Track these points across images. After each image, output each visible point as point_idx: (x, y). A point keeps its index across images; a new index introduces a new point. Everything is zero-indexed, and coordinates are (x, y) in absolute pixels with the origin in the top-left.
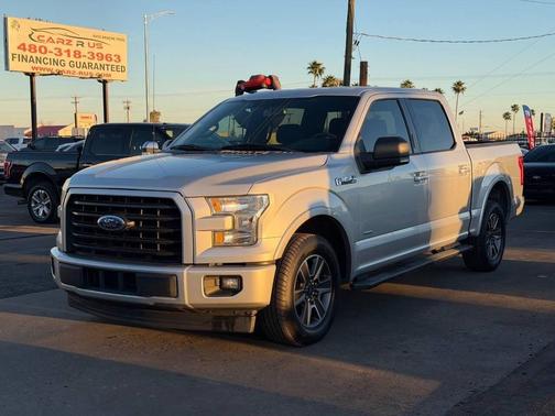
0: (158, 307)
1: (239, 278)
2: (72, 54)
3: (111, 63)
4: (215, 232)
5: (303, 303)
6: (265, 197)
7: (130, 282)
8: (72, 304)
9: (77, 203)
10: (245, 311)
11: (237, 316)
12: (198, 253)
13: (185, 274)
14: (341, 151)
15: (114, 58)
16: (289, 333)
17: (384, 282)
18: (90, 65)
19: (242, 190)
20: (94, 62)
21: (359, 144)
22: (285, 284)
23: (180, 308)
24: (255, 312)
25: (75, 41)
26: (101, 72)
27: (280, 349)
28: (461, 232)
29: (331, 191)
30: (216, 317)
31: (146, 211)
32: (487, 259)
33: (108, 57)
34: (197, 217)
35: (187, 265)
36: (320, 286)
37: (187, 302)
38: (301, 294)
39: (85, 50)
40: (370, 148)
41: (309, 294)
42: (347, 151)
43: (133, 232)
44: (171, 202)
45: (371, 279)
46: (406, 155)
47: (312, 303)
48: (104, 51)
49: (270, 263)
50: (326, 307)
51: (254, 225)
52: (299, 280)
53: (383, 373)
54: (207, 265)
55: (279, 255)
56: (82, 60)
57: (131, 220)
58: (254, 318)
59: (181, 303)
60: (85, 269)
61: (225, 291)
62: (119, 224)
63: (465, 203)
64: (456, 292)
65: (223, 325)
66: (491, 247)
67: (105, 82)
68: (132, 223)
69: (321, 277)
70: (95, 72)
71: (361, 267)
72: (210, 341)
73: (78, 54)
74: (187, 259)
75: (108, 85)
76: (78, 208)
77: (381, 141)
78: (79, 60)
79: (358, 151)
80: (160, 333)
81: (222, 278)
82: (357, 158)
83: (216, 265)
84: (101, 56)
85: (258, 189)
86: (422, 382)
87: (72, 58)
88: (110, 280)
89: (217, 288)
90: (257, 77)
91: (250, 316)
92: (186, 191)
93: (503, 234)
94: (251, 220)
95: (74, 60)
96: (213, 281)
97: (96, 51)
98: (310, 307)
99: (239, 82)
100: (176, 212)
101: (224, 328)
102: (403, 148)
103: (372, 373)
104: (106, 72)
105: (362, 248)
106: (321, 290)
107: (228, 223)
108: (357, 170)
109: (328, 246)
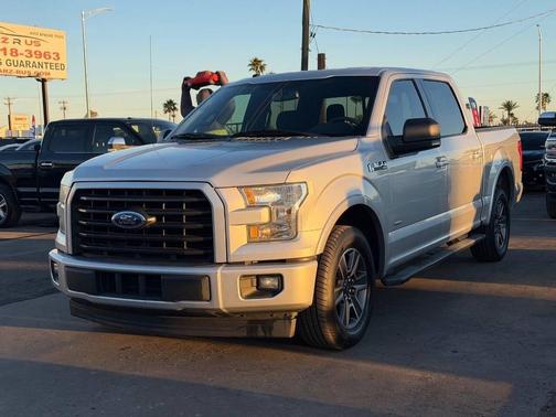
0: (186, 313)
1: (280, 277)
2: (9, 52)
3: (49, 61)
4: (249, 226)
5: (342, 302)
6: (303, 186)
7: (154, 285)
8: (75, 313)
9: (84, 198)
10: (285, 313)
11: (274, 320)
12: (232, 250)
13: (219, 274)
14: (369, 135)
15: (53, 56)
16: (330, 336)
17: (412, 277)
18: (28, 64)
19: (278, 178)
20: (32, 60)
21: (386, 127)
22: (325, 281)
23: (213, 313)
24: (295, 314)
25: (11, 39)
26: (40, 70)
27: (320, 354)
28: (475, 220)
29: (365, 178)
30: (251, 322)
31: (169, 205)
32: (495, 249)
33: (46, 55)
34: (230, 210)
35: (221, 264)
36: (357, 283)
37: (221, 307)
38: (339, 293)
39: (22, 48)
40: (398, 131)
41: (346, 292)
42: (375, 135)
43: (153, 229)
44: (199, 193)
45: (401, 273)
46: (438, 138)
47: (350, 302)
48: (43, 49)
49: (311, 259)
50: (362, 306)
51: (293, 217)
52: (338, 276)
53: (444, 377)
54: (242, 263)
55: (319, 251)
56: (20, 58)
57: (151, 216)
58: (294, 321)
59: (216, 307)
60: (98, 272)
61: (262, 292)
62: (139, 221)
63: (477, 190)
64: (474, 284)
65: (260, 329)
66: (498, 235)
67: (43, 81)
68: (153, 219)
69: (357, 273)
70: (33, 71)
71: (393, 260)
72: (238, 348)
73: (15, 52)
74: (220, 256)
75: (47, 83)
76: (85, 204)
77: (409, 123)
78: (15, 59)
79: (386, 135)
80: (179, 341)
81: (259, 277)
82: (385, 141)
83: (252, 264)
84: (39, 55)
85: (295, 177)
86: (492, 385)
87: (9, 56)
88: (129, 284)
89: (254, 289)
90: (204, 73)
91: (289, 319)
92: (217, 180)
93: (507, 222)
94: (289, 212)
95: (11, 58)
96: (249, 281)
97: (33, 48)
98: (349, 306)
99: (186, 79)
100: (206, 205)
101: (261, 334)
102: (433, 130)
103: (433, 377)
104: (44, 70)
105: (393, 240)
106: (357, 287)
107: (264, 216)
108: (386, 155)
109: (364, 239)
